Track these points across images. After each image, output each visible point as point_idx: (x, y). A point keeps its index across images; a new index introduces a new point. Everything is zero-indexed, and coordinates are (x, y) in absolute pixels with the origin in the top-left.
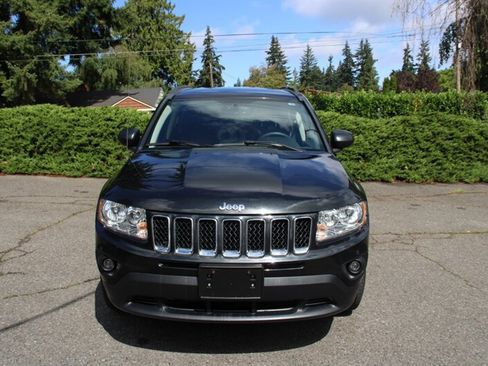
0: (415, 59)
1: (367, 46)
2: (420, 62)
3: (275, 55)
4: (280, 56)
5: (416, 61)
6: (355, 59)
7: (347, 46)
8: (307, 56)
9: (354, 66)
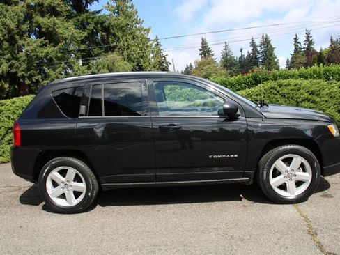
0: (302, 44)
1: (266, 39)
2: (306, 46)
3: (205, 50)
4: (209, 51)
5: (303, 45)
6: (259, 49)
7: (253, 40)
8: (226, 49)
9: (258, 53)
